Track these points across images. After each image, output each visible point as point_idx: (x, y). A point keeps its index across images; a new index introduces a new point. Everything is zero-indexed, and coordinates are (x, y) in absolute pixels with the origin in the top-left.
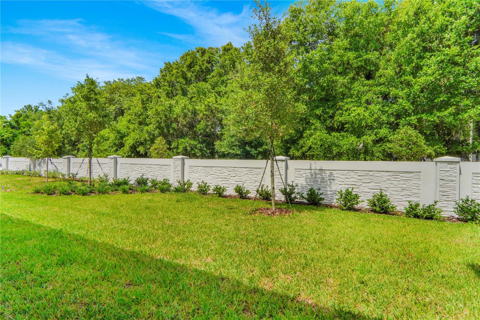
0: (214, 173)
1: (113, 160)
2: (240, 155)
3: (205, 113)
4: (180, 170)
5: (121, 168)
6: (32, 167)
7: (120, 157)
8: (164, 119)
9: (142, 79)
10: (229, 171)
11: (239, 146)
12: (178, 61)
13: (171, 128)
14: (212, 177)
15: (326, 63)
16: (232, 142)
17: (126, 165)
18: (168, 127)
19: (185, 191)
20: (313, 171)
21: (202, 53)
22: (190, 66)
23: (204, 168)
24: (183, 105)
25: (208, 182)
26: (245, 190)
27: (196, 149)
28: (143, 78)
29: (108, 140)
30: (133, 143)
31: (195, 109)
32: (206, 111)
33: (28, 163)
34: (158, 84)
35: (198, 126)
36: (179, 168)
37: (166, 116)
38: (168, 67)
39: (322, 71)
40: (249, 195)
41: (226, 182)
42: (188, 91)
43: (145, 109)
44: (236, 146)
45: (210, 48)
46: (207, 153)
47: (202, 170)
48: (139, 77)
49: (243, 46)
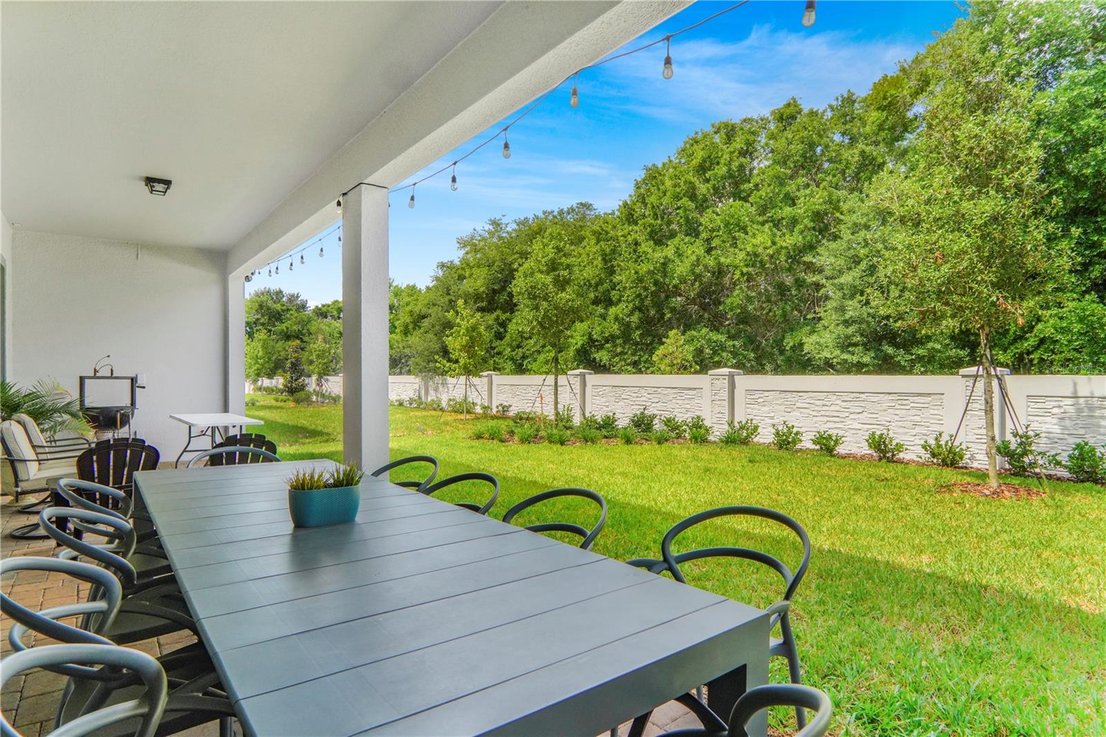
0: (807, 406)
1: (578, 379)
2: (867, 365)
3: (745, 270)
4: (726, 398)
5: (594, 394)
6: (423, 392)
7: (590, 374)
8: (653, 289)
9: (587, 206)
10: (844, 401)
11: (864, 345)
12: (672, 158)
13: (667, 308)
14: (801, 413)
15: (1089, 115)
16: (847, 337)
17: (604, 388)
18: (659, 306)
19: (745, 442)
20: (1081, 401)
21: (727, 134)
22: (702, 169)
23: (783, 395)
24: (694, 258)
25: (795, 424)
26: (894, 443)
27: (723, 351)
28: (591, 205)
29: (530, 338)
30: (582, 342)
31: (719, 264)
32: (747, 266)
33: (416, 386)
34: (630, 216)
35: (729, 301)
36: (725, 395)
37: (656, 283)
38: (654, 176)
39: (1075, 140)
40: (901, 455)
41: (837, 425)
42: (701, 224)
43: (611, 272)
44: (856, 345)
45: (745, 120)
46: (749, 361)
47: (777, 399)
48: (581, 204)
49: (834, 103)
